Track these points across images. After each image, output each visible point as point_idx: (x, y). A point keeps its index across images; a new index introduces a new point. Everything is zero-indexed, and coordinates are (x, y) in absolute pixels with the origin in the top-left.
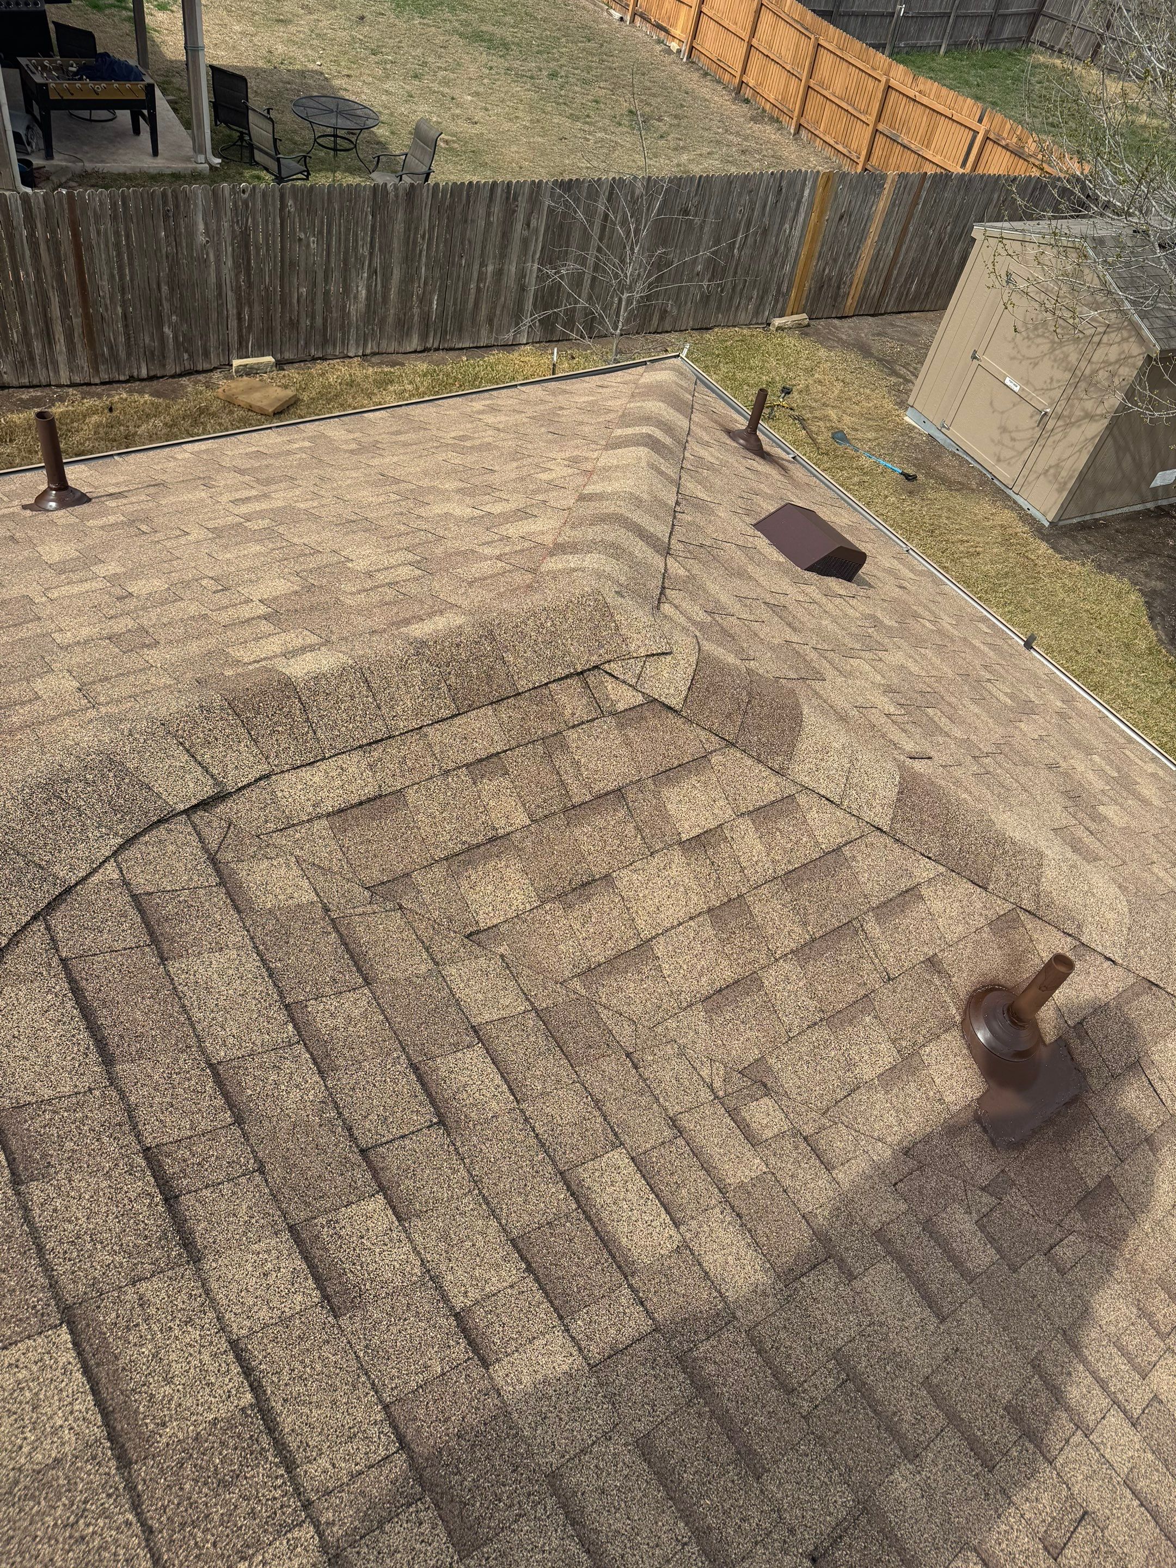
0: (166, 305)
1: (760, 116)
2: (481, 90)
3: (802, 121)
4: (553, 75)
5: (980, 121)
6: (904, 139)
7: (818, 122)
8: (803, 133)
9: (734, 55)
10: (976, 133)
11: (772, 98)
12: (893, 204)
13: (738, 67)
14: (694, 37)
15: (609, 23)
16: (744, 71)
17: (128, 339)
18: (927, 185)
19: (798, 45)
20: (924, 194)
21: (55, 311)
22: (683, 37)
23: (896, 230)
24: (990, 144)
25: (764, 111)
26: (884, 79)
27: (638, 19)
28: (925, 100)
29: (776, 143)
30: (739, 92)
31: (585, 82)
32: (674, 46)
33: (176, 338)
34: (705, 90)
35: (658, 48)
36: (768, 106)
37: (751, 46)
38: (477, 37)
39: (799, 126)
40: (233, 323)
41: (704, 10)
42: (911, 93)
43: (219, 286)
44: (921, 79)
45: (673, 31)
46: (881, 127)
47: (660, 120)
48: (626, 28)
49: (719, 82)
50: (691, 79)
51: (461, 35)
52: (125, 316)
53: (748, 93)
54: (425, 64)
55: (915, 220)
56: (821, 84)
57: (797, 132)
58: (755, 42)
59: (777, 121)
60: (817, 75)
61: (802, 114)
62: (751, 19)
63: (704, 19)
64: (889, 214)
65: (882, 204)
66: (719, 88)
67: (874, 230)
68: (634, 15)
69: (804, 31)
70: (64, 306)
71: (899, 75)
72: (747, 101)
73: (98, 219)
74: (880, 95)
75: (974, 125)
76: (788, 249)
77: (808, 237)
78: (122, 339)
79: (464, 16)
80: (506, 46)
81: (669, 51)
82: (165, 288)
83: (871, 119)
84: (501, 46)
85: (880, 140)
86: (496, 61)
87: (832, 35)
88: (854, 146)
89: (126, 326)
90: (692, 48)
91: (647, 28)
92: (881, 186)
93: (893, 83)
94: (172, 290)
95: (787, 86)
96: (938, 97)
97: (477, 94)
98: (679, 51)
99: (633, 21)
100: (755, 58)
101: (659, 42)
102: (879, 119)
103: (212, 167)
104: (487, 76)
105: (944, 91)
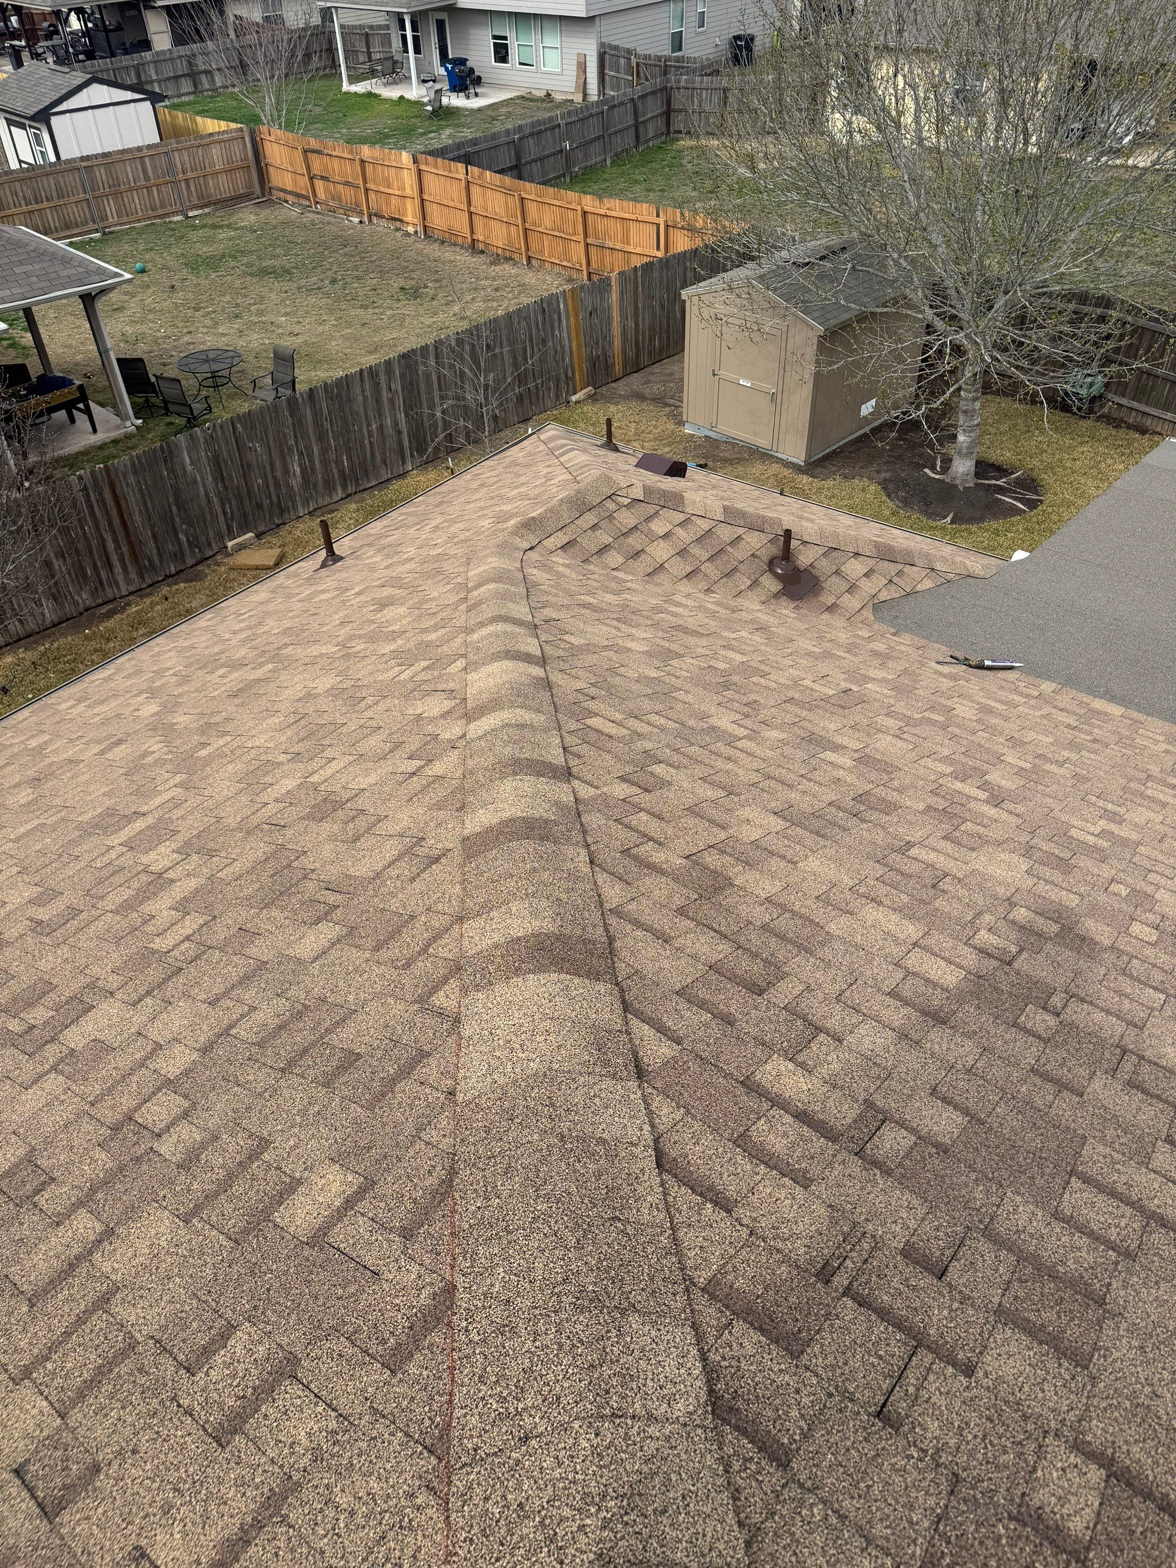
0: (177, 519)
1: (497, 260)
2: (288, 310)
3: (530, 254)
4: (334, 281)
5: (658, 216)
6: (609, 244)
7: (542, 251)
8: (534, 262)
9: (460, 223)
10: (658, 225)
11: (500, 244)
12: (622, 294)
13: (466, 231)
14: (424, 219)
15: (353, 228)
16: (472, 232)
17: (159, 550)
18: (639, 274)
19: (506, 203)
20: (640, 280)
21: (111, 546)
22: (415, 221)
23: (630, 310)
24: (671, 230)
25: (498, 255)
26: (579, 208)
27: (375, 220)
28: (614, 214)
29: (517, 275)
30: (474, 248)
31: (358, 278)
32: (411, 229)
33: (188, 540)
34: (448, 254)
35: (399, 234)
36: (500, 251)
37: (471, 213)
38: (264, 272)
39: (529, 258)
40: (221, 518)
41: (425, 197)
42: (603, 212)
43: (207, 496)
44: (606, 200)
45: (405, 219)
46: (589, 241)
47: (426, 287)
48: (367, 228)
49: (455, 245)
50: (433, 250)
51: (251, 275)
52: (154, 536)
53: (481, 246)
54: (237, 305)
55: (640, 299)
56: (534, 224)
57: (529, 262)
58: (472, 209)
59: (511, 259)
60: (529, 219)
61: (528, 249)
62: (464, 194)
63: (427, 204)
64: (622, 300)
65: (615, 296)
66: (458, 249)
67: (616, 314)
68: (370, 216)
69: (508, 191)
70: (115, 540)
71: (589, 202)
72: (482, 252)
74: (580, 219)
75: (656, 220)
76: (563, 347)
77: (574, 335)
78: (155, 552)
79: (245, 260)
80: (288, 272)
81: (408, 234)
82: (174, 509)
83: (581, 238)
84: (286, 272)
85: (593, 251)
86: (286, 286)
87: (530, 190)
88: (575, 259)
89: (156, 542)
90: (425, 227)
91: (383, 223)
92: (610, 285)
93: (587, 209)
94: (179, 508)
95: (509, 233)
96: (622, 209)
97: (287, 314)
98: (416, 232)
99: (370, 221)
100: (478, 222)
101: (398, 230)
102: (586, 235)
103: (137, 428)
104: (287, 298)
105: (625, 203)
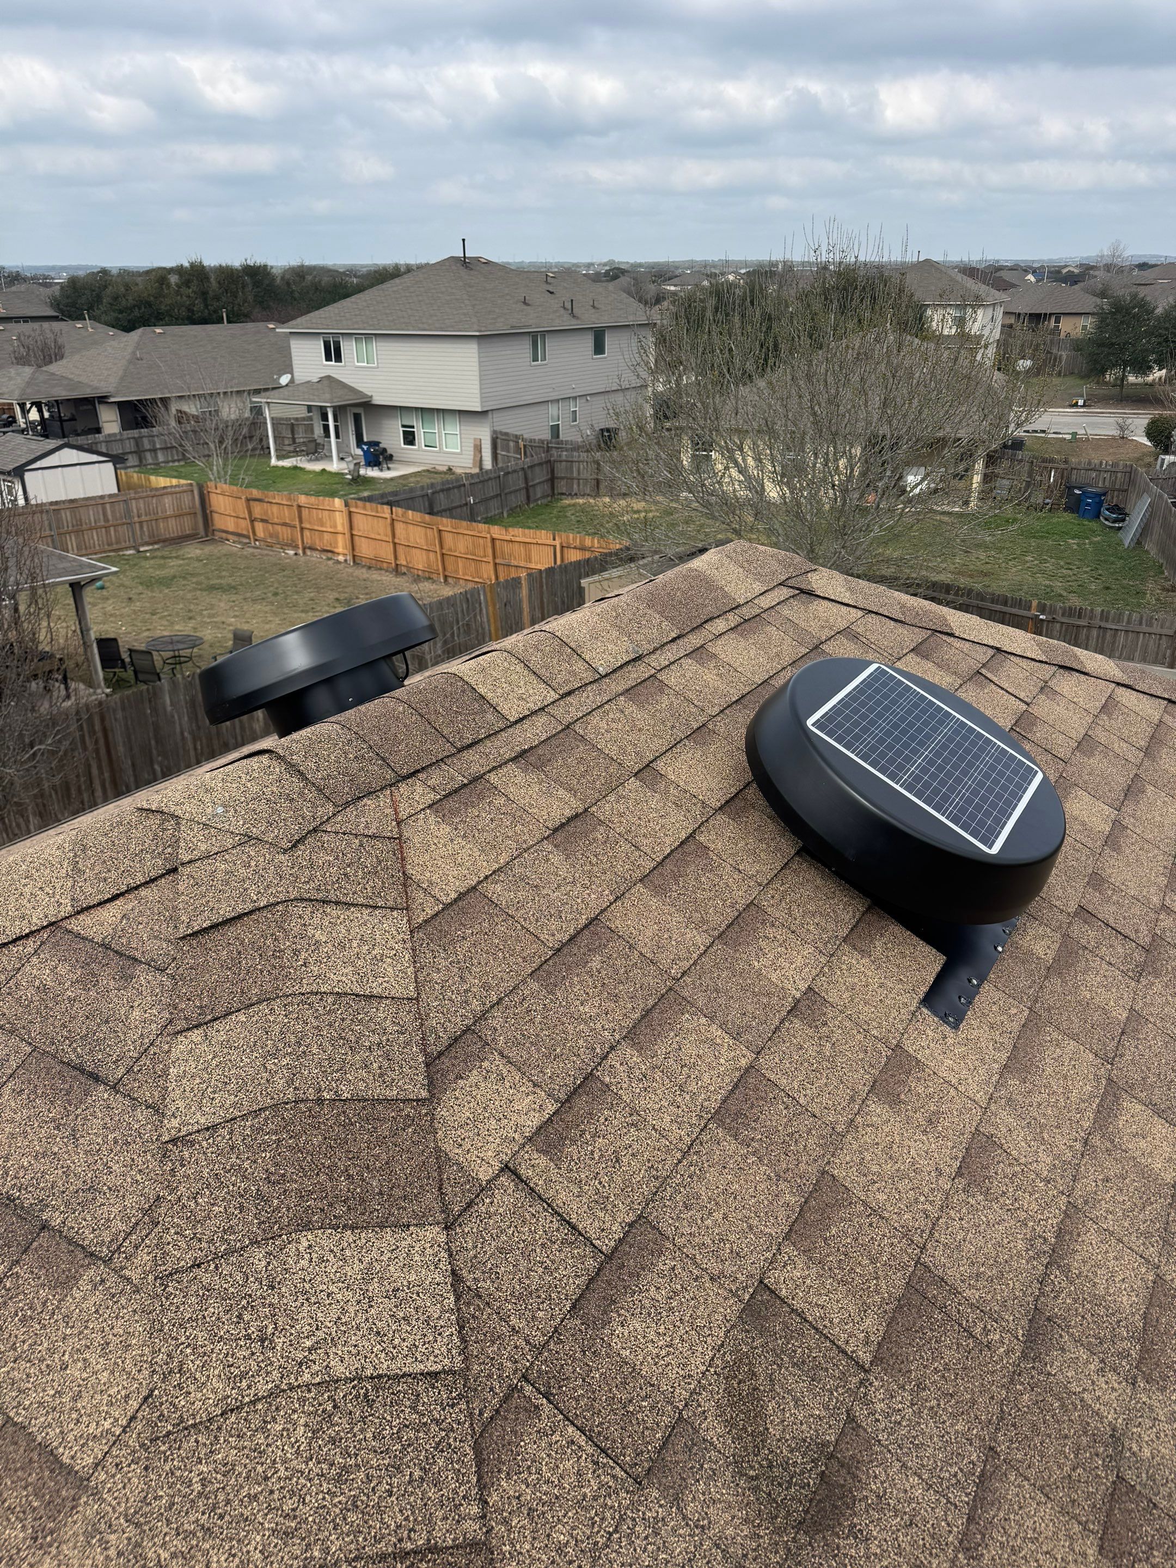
0: (154, 752)
1: (417, 579)
2: (237, 613)
3: (447, 573)
4: (276, 594)
5: (554, 539)
6: (514, 563)
7: (457, 571)
8: (450, 580)
9: (386, 552)
10: (555, 547)
11: (421, 567)
12: (530, 590)
13: (391, 558)
14: (353, 549)
15: (290, 558)
16: (396, 558)
17: (135, 776)
18: (544, 575)
19: (426, 535)
20: (544, 580)
21: (95, 771)
22: (345, 552)
23: (537, 604)
24: (565, 550)
25: (418, 576)
26: (488, 536)
27: (308, 552)
28: (518, 539)
29: (436, 590)
30: (397, 570)
31: (297, 592)
32: (341, 558)
33: (162, 770)
34: (375, 575)
35: (330, 562)
36: (420, 573)
37: (395, 544)
38: (212, 588)
39: (446, 577)
40: (192, 753)
41: (354, 533)
42: (508, 538)
43: (182, 733)
44: (510, 529)
45: (336, 550)
46: (497, 561)
47: (357, 598)
48: (302, 559)
49: (381, 569)
50: (362, 573)
51: (200, 590)
52: (133, 765)
53: (404, 570)
54: (190, 611)
55: (545, 595)
56: (450, 550)
57: (446, 580)
58: (396, 541)
59: (430, 578)
60: (446, 546)
61: (444, 569)
62: (389, 529)
63: (356, 538)
64: (530, 596)
65: (524, 592)
66: (383, 572)
67: (525, 606)
68: (304, 549)
69: (428, 526)
70: (100, 768)
71: (496, 531)
72: (405, 574)
73: (114, 711)
74: (489, 545)
75: (552, 542)
76: (483, 629)
77: (492, 620)
78: (132, 779)
79: (194, 580)
80: (234, 588)
81: (338, 562)
82: (153, 742)
83: (490, 559)
84: (231, 589)
85: (500, 569)
86: (234, 598)
87: (446, 523)
88: (485, 576)
89: (134, 770)
90: (354, 556)
91: (316, 554)
92: (520, 583)
93: (495, 536)
94: (157, 742)
95: (428, 558)
96: (524, 535)
97: (235, 616)
98: (346, 561)
99: (304, 553)
100: (400, 550)
101: (329, 559)
102: (494, 557)
103: (107, 695)
104: (235, 606)
105: (527, 531)
